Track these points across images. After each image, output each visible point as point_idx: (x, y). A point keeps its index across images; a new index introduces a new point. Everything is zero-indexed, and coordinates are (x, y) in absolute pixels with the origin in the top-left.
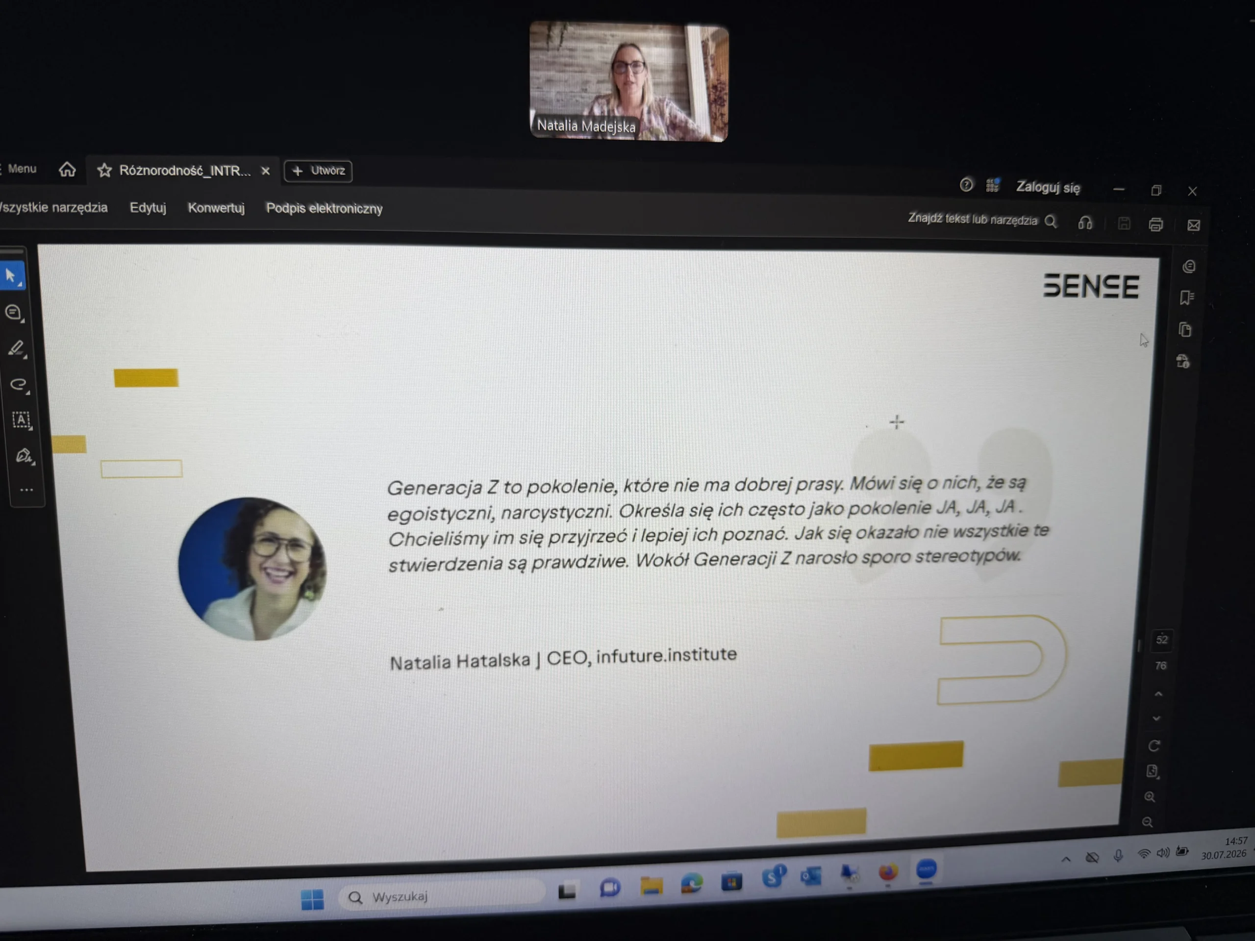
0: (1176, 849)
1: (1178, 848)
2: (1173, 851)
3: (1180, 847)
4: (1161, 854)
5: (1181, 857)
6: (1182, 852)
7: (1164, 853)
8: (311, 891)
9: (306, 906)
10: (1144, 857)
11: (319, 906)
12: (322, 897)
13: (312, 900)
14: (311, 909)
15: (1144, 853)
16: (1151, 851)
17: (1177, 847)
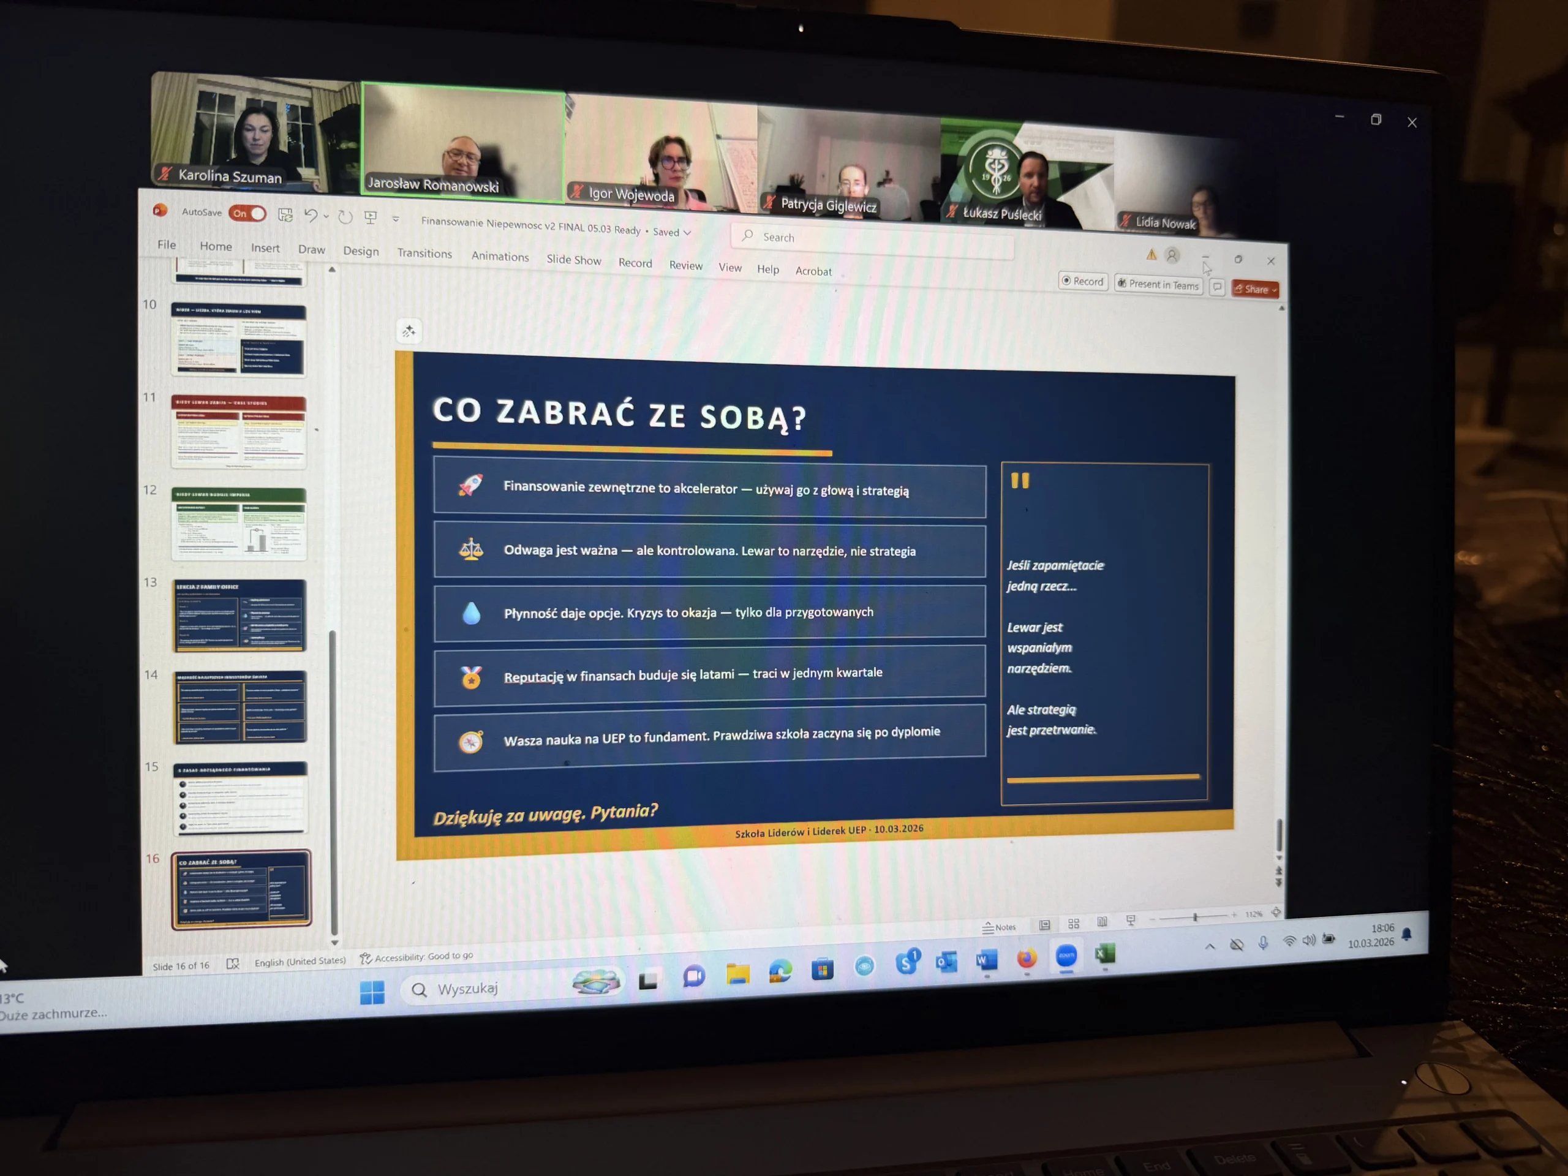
0: (1322, 937)
1: (1324, 936)
2: (1320, 939)
3: (1326, 934)
4: (1306, 941)
5: (1329, 946)
6: (1329, 939)
7: (1310, 940)
8: (369, 983)
9: (365, 1000)
10: (1290, 945)
11: (380, 1000)
12: (382, 989)
13: (372, 993)
14: (369, 1003)
15: (1290, 941)
16: (1295, 937)
17: (1323, 934)
